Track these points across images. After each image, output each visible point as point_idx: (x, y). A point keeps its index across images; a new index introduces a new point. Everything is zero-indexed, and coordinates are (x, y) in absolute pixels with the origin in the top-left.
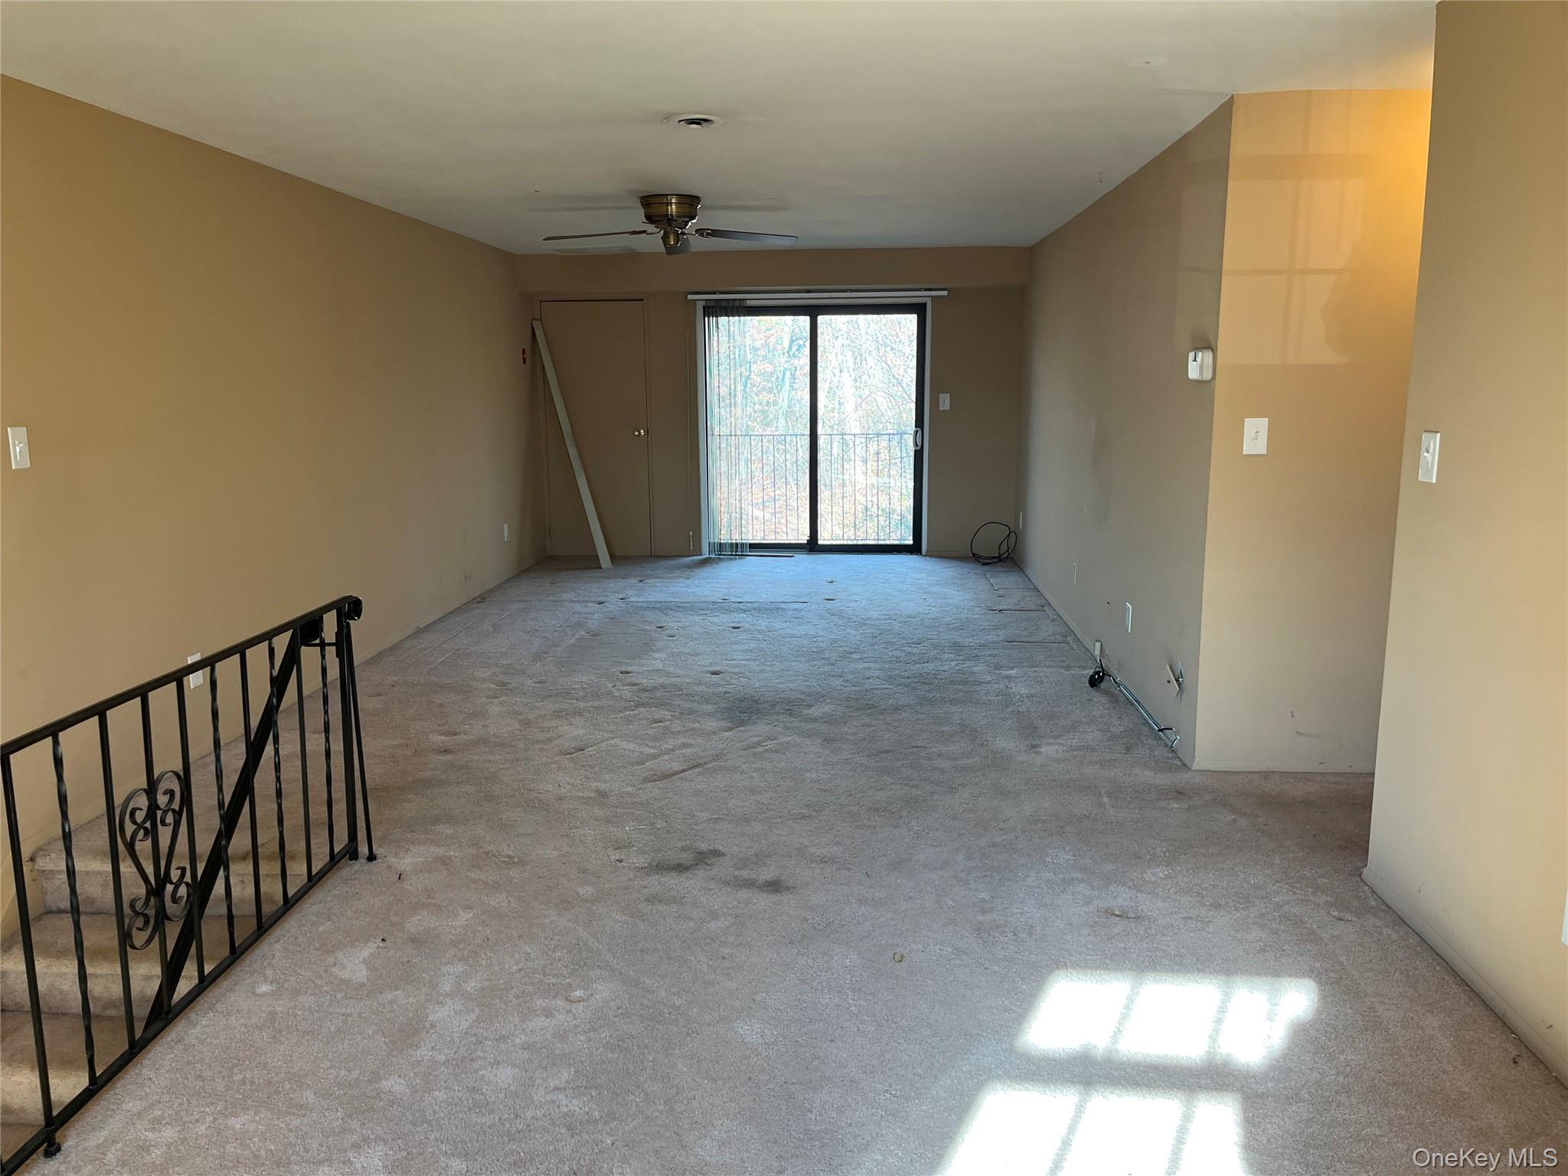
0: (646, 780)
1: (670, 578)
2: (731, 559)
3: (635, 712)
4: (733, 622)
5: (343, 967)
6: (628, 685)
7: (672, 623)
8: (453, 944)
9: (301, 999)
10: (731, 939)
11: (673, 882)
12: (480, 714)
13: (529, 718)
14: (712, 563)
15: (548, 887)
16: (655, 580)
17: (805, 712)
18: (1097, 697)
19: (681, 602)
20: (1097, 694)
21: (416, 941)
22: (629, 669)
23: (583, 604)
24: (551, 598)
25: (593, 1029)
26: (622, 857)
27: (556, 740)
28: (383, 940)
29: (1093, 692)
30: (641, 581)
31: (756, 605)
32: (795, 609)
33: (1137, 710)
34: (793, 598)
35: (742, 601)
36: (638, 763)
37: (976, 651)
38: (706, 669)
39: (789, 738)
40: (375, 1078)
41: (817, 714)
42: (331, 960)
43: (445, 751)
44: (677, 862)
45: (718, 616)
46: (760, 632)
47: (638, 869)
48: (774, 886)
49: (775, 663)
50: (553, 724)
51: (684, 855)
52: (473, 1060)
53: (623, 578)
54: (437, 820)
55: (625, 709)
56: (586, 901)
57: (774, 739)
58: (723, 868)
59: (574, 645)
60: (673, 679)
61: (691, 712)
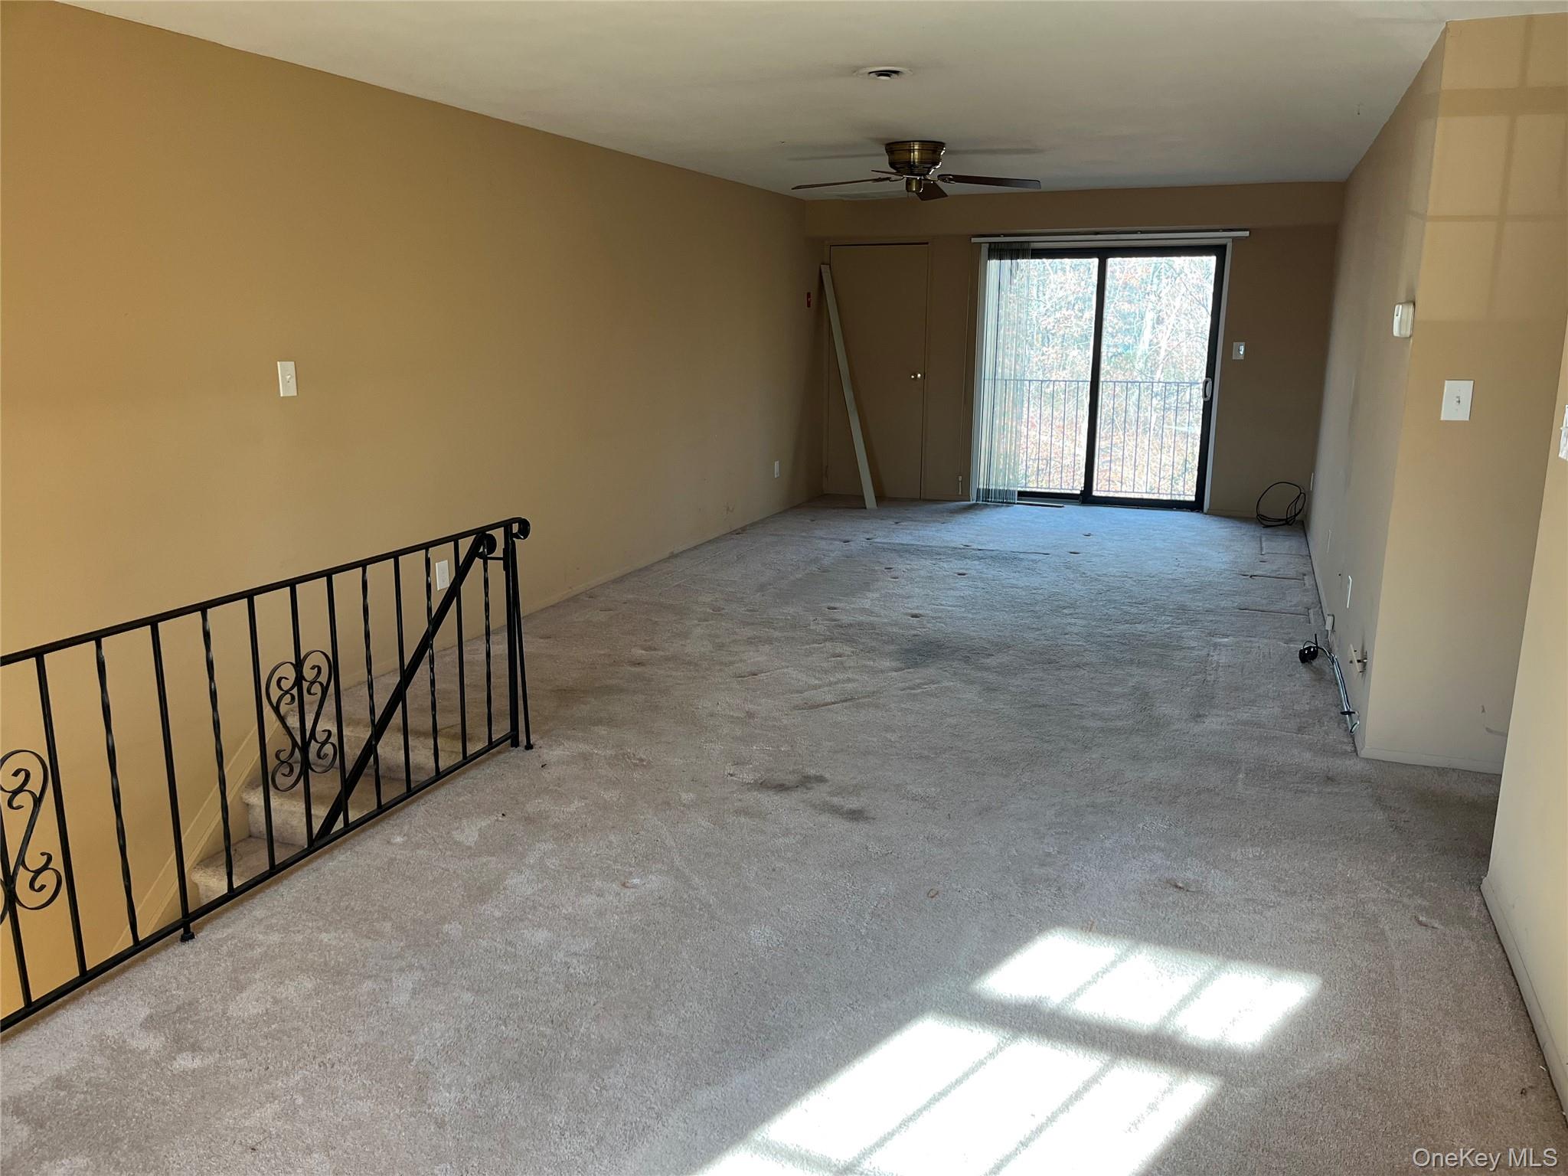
0: (796, 707)
1: (926, 522)
2: (998, 506)
3: (822, 645)
4: (962, 569)
5: (463, 831)
6: (827, 620)
7: (901, 565)
8: (555, 826)
9: (418, 852)
10: (789, 854)
11: (768, 800)
12: (685, 635)
13: (724, 642)
14: (976, 509)
15: (659, 789)
16: (911, 523)
17: (983, 660)
18: (1303, 673)
19: (922, 546)
20: (1304, 670)
21: (529, 820)
22: (837, 605)
23: (829, 542)
24: (804, 534)
25: (630, 912)
26: (736, 772)
27: (738, 663)
28: (503, 815)
29: (1301, 667)
30: (897, 523)
31: (994, 553)
32: (1032, 561)
33: (1339, 690)
34: (1037, 549)
35: (983, 548)
36: (798, 692)
37: (1199, 616)
38: (910, 611)
39: (952, 683)
40: (444, 919)
41: (994, 664)
42: (456, 825)
43: (639, 664)
44: (781, 782)
45: (951, 561)
46: (982, 580)
47: (744, 784)
48: (856, 815)
49: (981, 611)
50: (742, 648)
51: (790, 777)
52: (522, 920)
53: (882, 519)
54: (599, 722)
55: (815, 642)
56: (684, 806)
57: (936, 683)
58: (819, 793)
59: (800, 579)
60: (872, 618)
61: (872, 650)
